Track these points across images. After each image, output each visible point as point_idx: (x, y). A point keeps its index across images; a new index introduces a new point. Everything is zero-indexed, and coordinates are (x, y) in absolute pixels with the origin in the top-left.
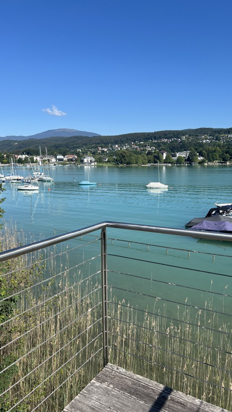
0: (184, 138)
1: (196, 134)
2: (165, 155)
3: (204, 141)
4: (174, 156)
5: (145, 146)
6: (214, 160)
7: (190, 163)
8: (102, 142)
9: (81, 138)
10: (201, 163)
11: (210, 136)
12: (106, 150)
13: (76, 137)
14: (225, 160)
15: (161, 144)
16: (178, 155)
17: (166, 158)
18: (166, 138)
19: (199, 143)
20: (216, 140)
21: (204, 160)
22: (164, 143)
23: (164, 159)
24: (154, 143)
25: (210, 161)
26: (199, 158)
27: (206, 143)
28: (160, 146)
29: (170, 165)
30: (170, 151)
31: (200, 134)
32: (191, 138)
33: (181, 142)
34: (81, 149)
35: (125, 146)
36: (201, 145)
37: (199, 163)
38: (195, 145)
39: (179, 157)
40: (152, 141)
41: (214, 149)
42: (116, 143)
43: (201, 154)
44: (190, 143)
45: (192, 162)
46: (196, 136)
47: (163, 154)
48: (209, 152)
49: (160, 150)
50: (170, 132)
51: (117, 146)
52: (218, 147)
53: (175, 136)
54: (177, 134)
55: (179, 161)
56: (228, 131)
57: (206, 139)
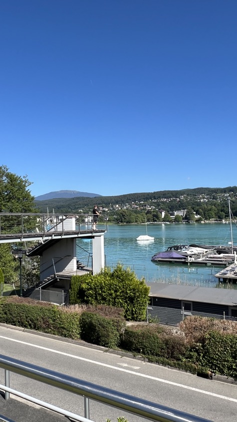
0: (182, 197)
1: (194, 194)
2: (163, 214)
3: (202, 200)
4: (173, 214)
5: (145, 206)
6: (210, 218)
7: (187, 221)
8: (103, 202)
9: (83, 198)
10: (198, 221)
11: (207, 195)
12: (107, 210)
13: (78, 198)
14: (220, 218)
15: (161, 204)
16: (176, 213)
17: (165, 217)
18: (165, 198)
19: (196, 202)
20: (213, 199)
21: (200, 218)
22: (163, 202)
23: (163, 217)
24: (154, 202)
25: (206, 219)
26: (196, 217)
27: (204, 202)
28: (160, 205)
29: (168, 223)
31: (197, 193)
32: (189, 198)
33: (179, 201)
34: (83, 210)
35: (126, 205)
36: (199, 204)
37: (196, 221)
38: (193, 204)
39: (177, 215)
40: (152, 200)
41: (209, 208)
42: (117, 203)
43: (198, 213)
44: (188, 202)
45: (190, 220)
47: (161, 213)
48: (205, 210)
49: (160, 209)
50: (169, 192)
51: (117, 206)
52: (213, 206)
53: (174, 196)
54: (176, 194)
55: (177, 220)
56: (224, 191)
57: (204, 198)
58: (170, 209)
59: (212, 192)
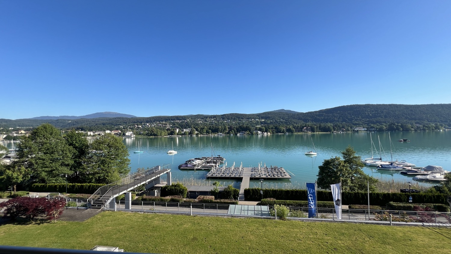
0: (188, 120)
2: (177, 130)
4: (183, 131)
5: (166, 124)
8: (138, 122)
9: (123, 118)
10: (197, 135)
11: (202, 119)
12: (140, 126)
13: (120, 118)
14: (209, 133)
16: (185, 130)
18: (178, 120)
19: (196, 123)
20: (205, 121)
21: (198, 133)
22: (177, 123)
23: (177, 132)
24: (171, 123)
25: (201, 134)
26: (196, 132)
27: (200, 123)
28: (175, 124)
29: (180, 136)
30: (181, 128)
31: (197, 118)
32: (192, 120)
33: (187, 122)
34: (123, 126)
35: (154, 124)
36: (197, 125)
38: (194, 125)
39: (185, 131)
40: (170, 121)
42: (147, 122)
43: (197, 130)
44: (191, 123)
45: (192, 134)
46: (195, 119)
48: (201, 128)
49: (175, 127)
50: (180, 116)
51: (148, 124)
52: (205, 127)
54: (184, 118)
55: (185, 134)
56: (211, 117)
57: (200, 121)
59: (204, 118)
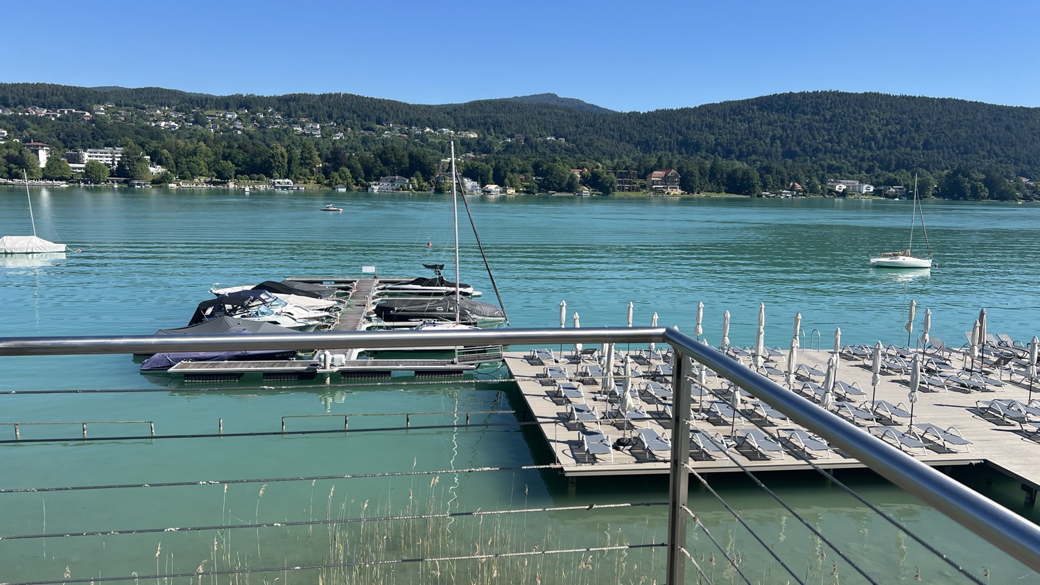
0: (101, 110)
1: (138, 103)
2: (43, 156)
3: (163, 124)
4: (77, 159)
6: (193, 176)
7: (125, 182)
10: (159, 182)
11: (177, 110)
14: (223, 177)
15: (28, 123)
16: (86, 156)
17: (49, 165)
18: (43, 106)
19: (147, 128)
20: (195, 122)
21: (166, 174)
22: (36, 120)
23: (43, 164)
25: (183, 178)
26: (152, 169)
27: (169, 130)
28: (26, 127)
29: (64, 185)
30: (61, 144)
32: (123, 113)
33: (92, 121)
36: (155, 134)
37: (154, 182)
38: (137, 133)
39: (91, 162)
41: (191, 147)
43: (157, 159)
44: (121, 127)
45: (133, 178)
46: (136, 107)
47: (36, 152)
48: (178, 153)
49: (26, 140)
50: (55, 89)
52: (202, 143)
53: (71, 103)
55: (92, 175)
56: (226, 103)
57: (167, 118)
58: (64, 142)
59: (193, 105)
